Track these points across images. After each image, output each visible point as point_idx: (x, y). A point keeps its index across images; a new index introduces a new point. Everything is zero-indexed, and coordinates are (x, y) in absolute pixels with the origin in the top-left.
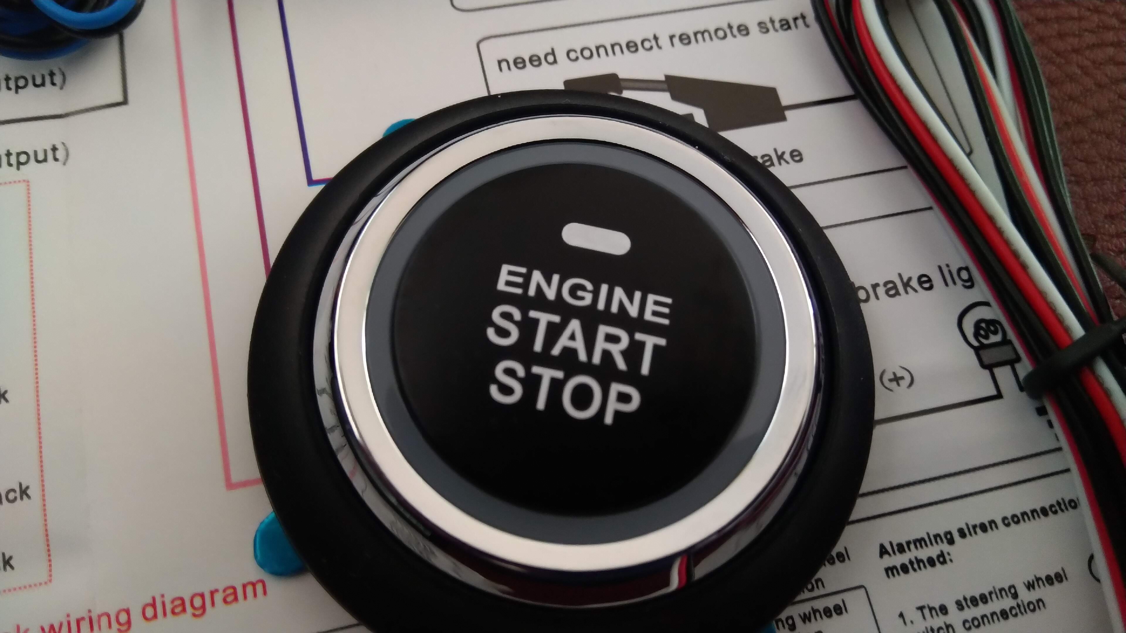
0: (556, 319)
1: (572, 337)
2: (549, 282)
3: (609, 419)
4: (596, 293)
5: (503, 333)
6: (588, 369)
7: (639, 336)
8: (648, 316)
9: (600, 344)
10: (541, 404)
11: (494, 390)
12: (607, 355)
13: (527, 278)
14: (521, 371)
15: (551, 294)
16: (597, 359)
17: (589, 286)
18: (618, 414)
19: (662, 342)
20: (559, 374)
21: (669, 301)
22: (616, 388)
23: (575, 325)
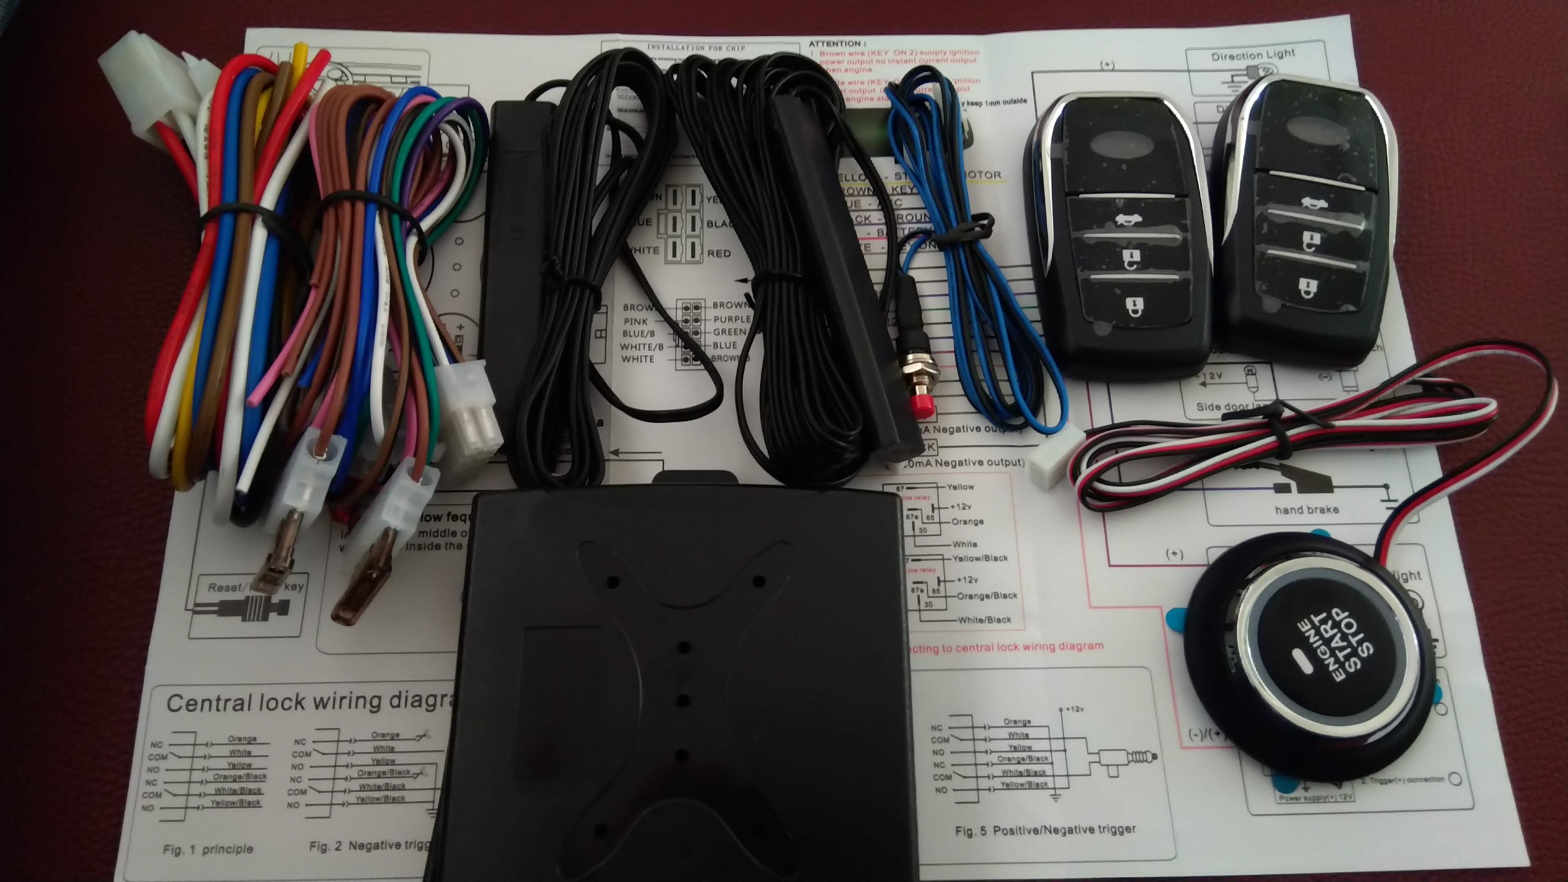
0: (1337, 652)
1: (1337, 642)
2: (1329, 663)
4: (1319, 647)
5: (1355, 664)
6: (1340, 630)
7: (1318, 624)
8: (1309, 626)
9: (1331, 633)
10: (1361, 636)
11: (1371, 651)
12: (1332, 628)
13: (1334, 671)
14: (1360, 649)
15: (1332, 660)
16: (1336, 631)
17: (1319, 651)
18: (1343, 612)
19: (1312, 616)
20: (1350, 637)
21: (1299, 625)
22: (1337, 619)
23: (1333, 645)
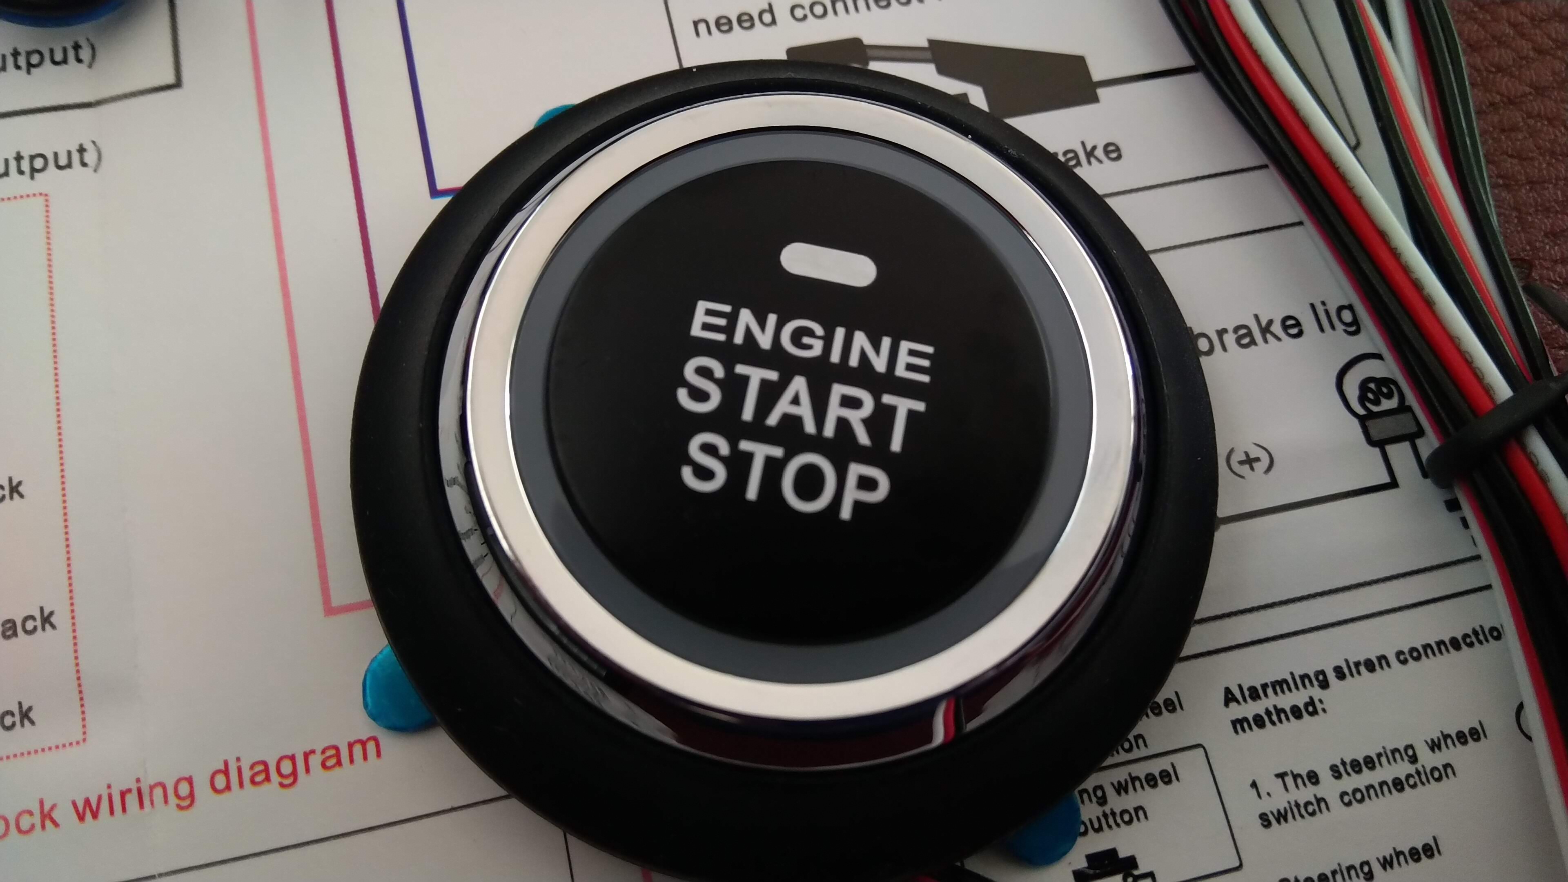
0: (773, 375)
1: (796, 401)
2: (762, 325)
3: (846, 513)
4: (828, 340)
5: (700, 395)
6: (817, 444)
7: (887, 399)
8: (900, 371)
9: (834, 410)
10: (752, 492)
11: (687, 474)
12: (843, 424)
13: (732, 319)
14: (724, 448)
15: (765, 341)
16: (829, 431)
17: (819, 330)
18: (858, 506)
19: (920, 406)
20: (778, 452)
21: (930, 350)
22: (856, 470)
23: (799, 384)
